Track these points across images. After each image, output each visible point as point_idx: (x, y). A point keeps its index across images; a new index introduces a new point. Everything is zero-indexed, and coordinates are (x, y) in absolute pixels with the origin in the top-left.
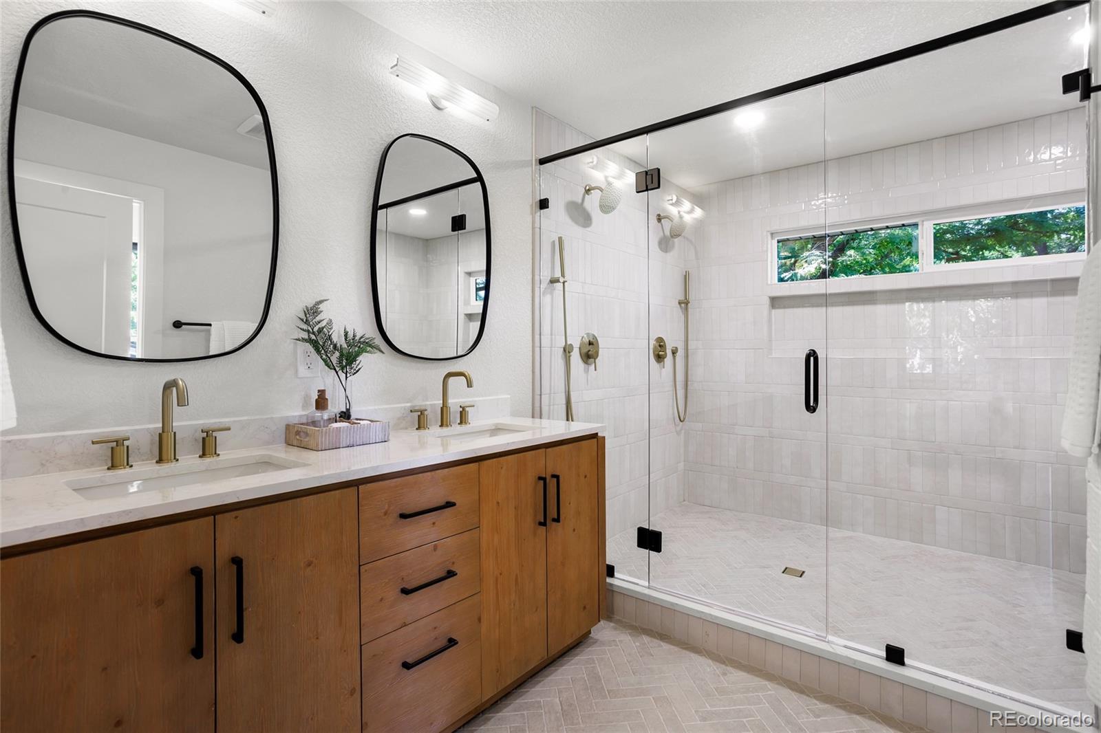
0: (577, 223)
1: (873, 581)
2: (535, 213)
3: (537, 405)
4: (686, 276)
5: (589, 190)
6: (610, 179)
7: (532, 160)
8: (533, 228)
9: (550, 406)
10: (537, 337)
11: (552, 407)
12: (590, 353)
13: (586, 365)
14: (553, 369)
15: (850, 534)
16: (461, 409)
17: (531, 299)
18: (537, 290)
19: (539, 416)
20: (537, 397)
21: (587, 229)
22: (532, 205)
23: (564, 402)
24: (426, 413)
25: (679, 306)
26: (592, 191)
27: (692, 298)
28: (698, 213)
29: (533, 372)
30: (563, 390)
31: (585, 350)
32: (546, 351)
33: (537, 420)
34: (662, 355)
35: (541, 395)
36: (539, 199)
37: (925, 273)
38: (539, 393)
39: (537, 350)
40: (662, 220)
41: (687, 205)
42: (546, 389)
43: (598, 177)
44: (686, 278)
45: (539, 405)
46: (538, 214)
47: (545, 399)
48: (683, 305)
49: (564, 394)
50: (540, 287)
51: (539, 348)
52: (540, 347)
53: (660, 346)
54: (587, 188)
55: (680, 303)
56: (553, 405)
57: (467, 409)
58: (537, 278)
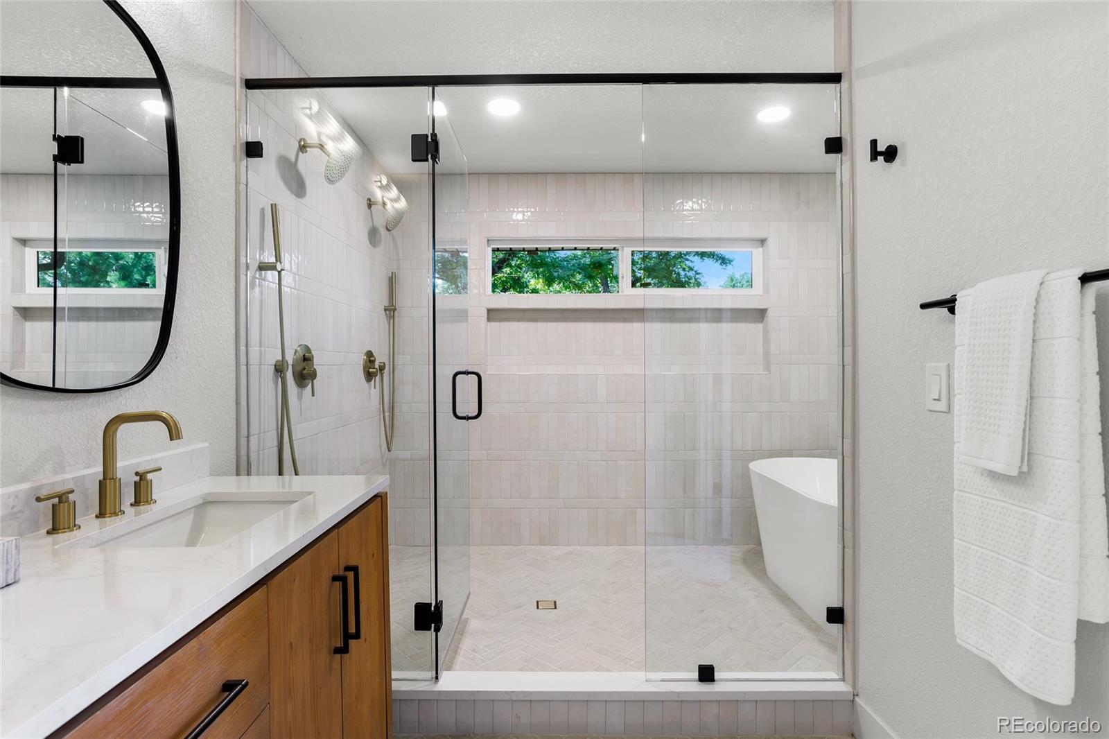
0: (290, 189)
1: (615, 594)
2: (241, 160)
3: (243, 452)
4: (392, 277)
5: (304, 147)
6: (324, 139)
7: (236, 76)
8: (237, 183)
9: (259, 451)
10: (243, 348)
11: (261, 452)
12: (305, 371)
13: (300, 389)
14: (262, 397)
15: (568, 549)
16: (137, 478)
17: (233, 291)
18: (243, 277)
19: (246, 472)
20: (243, 441)
21: (299, 200)
22: (236, 146)
23: (275, 443)
24: (71, 496)
25: (384, 313)
26: (308, 149)
27: (398, 304)
28: (402, 204)
29: (238, 403)
30: (275, 427)
31: (299, 368)
32: (254, 369)
33: (244, 478)
34: (373, 373)
35: (248, 437)
36: (245, 141)
37: (625, 295)
38: (246, 435)
39: (243, 368)
40: (373, 206)
41: (394, 192)
42: (254, 428)
43: (311, 130)
44: (392, 281)
45: (246, 453)
46: (244, 162)
47: (253, 440)
48: (388, 312)
49: (275, 432)
50: (246, 275)
51: (245, 367)
52: (247, 365)
53: (370, 361)
54: (302, 143)
55: (385, 310)
56: (263, 450)
57: (149, 476)
58: (243, 260)
